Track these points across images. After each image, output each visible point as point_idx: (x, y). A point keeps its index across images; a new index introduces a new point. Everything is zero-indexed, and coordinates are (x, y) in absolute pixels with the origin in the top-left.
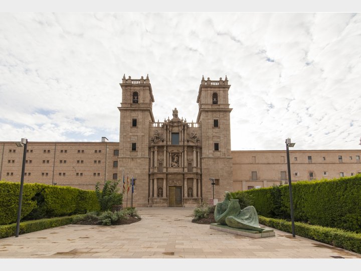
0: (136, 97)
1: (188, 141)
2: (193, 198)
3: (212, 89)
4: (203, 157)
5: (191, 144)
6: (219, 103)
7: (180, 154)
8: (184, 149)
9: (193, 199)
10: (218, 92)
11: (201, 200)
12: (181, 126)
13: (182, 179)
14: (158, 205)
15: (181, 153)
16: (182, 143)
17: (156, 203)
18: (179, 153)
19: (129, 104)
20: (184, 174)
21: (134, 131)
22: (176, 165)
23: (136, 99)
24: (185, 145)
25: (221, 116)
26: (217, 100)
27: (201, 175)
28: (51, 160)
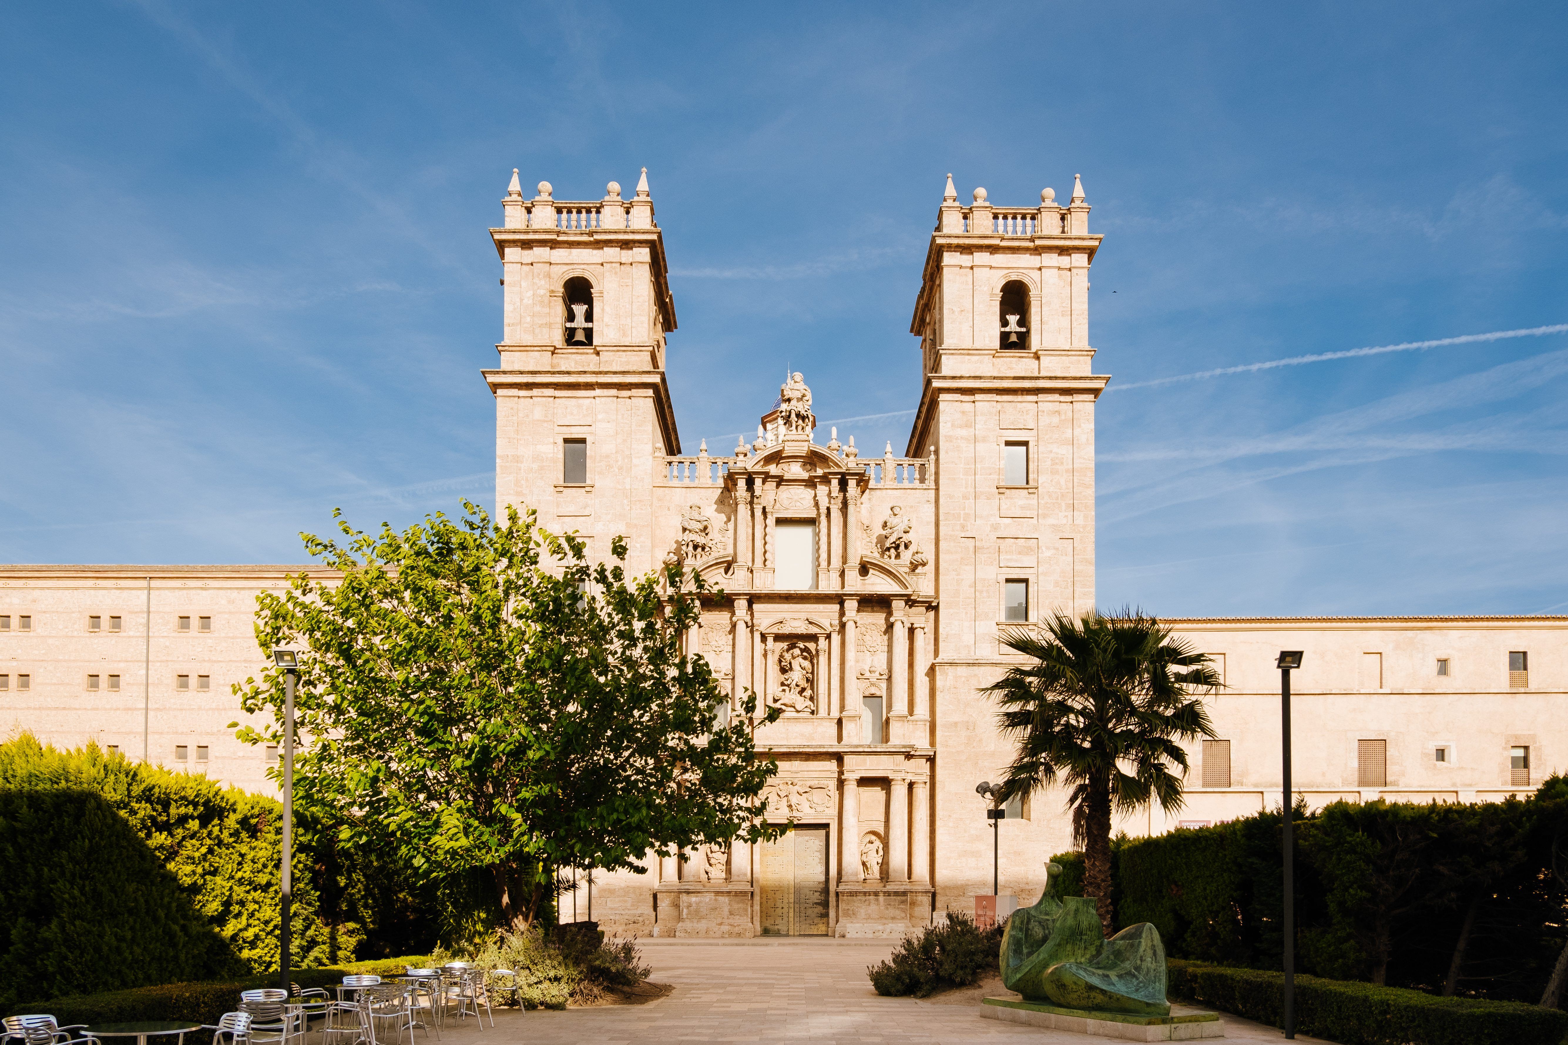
0: (580, 310)
1: (864, 569)
2: (890, 887)
3: (1000, 259)
4: (943, 656)
5: (878, 584)
6: (1035, 342)
7: (823, 643)
8: (842, 613)
9: (888, 894)
10: (1031, 279)
11: (926, 900)
12: (825, 480)
13: (833, 784)
14: (702, 925)
15: (828, 637)
16: (835, 576)
17: (697, 915)
18: (814, 638)
19: (542, 348)
20: (839, 757)
21: (571, 509)
22: (801, 703)
23: (580, 322)
24: (848, 590)
25: (1044, 420)
26: (1023, 322)
27: (931, 760)
28: (132, 675)
